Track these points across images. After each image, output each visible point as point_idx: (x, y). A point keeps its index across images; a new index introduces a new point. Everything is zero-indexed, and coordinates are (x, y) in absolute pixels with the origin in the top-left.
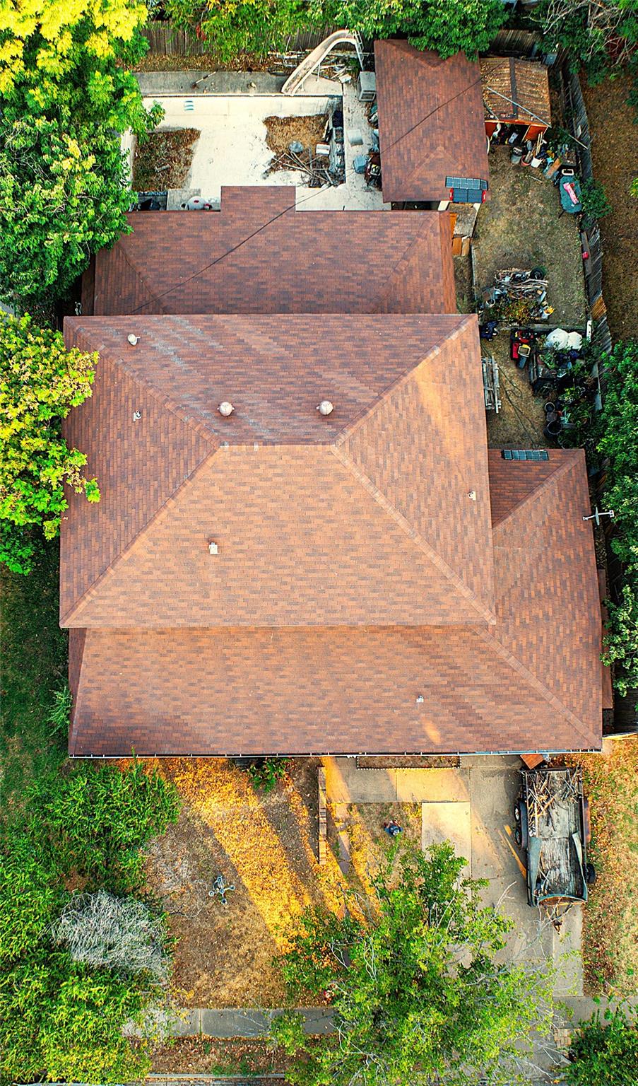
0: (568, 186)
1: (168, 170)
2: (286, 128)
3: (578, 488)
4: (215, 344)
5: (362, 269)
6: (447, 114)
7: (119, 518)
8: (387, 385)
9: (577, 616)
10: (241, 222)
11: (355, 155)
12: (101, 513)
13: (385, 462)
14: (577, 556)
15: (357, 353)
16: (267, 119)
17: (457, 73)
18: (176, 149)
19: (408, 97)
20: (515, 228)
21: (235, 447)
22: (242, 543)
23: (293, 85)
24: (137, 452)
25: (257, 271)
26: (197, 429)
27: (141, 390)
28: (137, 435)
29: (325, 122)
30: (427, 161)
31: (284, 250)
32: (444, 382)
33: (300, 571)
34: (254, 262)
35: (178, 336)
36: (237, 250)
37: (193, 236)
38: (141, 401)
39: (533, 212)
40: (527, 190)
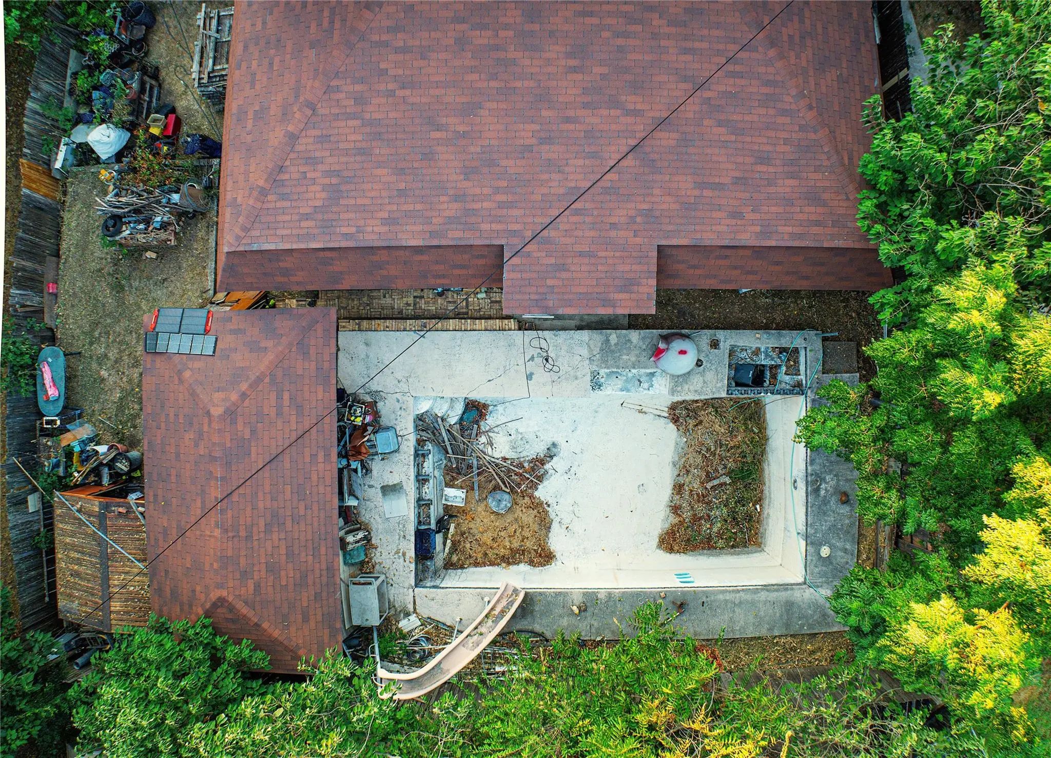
10: (614, 220)
25: (586, 99)
34: (591, 119)
37: (713, 186)
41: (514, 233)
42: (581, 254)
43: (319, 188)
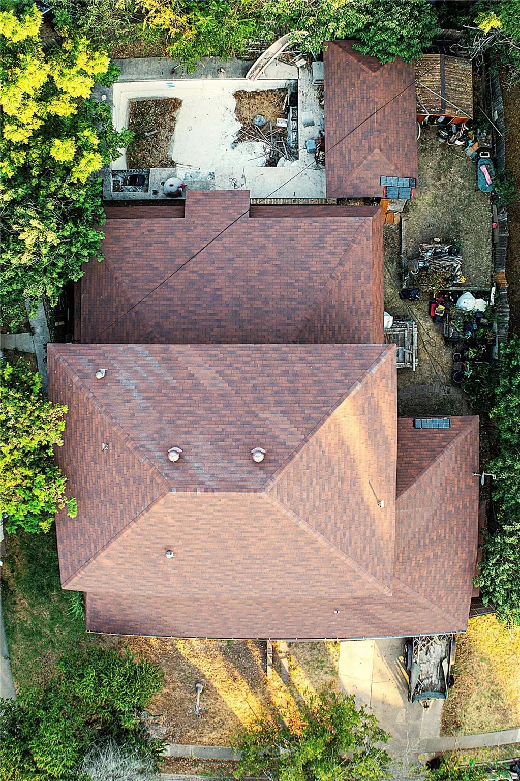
0: (483, 169)
1: (155, 135)
2: (252, 100)
3: (471, 450)
4: (170, 378)
5: (303, 275)
6: (384, 117)
7: (96, 524)
8: (312, 426)
9: (459, 552)
10: (202, 228)
11: (306, 135)
12: (83, 517)
13: (308, 496)
14: (465, 506)
15: (289, 390)
16: (237, 92)
17: (394, 75)
18: (163, 115)
19: (351, 99)
20: (439, 201)
21: (181, 493)
22: (192, 551)
23: (255, 73)
24: (106, 476)
25: (213, 277)
26: (151, 471)
27: (107, 425)
28: (105, 462)
29: (285, 96)
30: (365, 162)
31: (238, 257)
32: (364, 414)
33: (240, 568)
34: (211, 269)
35: (139, 368)
36: (198, 256)
37: (161, 242)
38: (108, 434)
39: (454, 186)
40: (450, 165)
41: (245, 222)
42: (217, 214)
43: (328, 242)
